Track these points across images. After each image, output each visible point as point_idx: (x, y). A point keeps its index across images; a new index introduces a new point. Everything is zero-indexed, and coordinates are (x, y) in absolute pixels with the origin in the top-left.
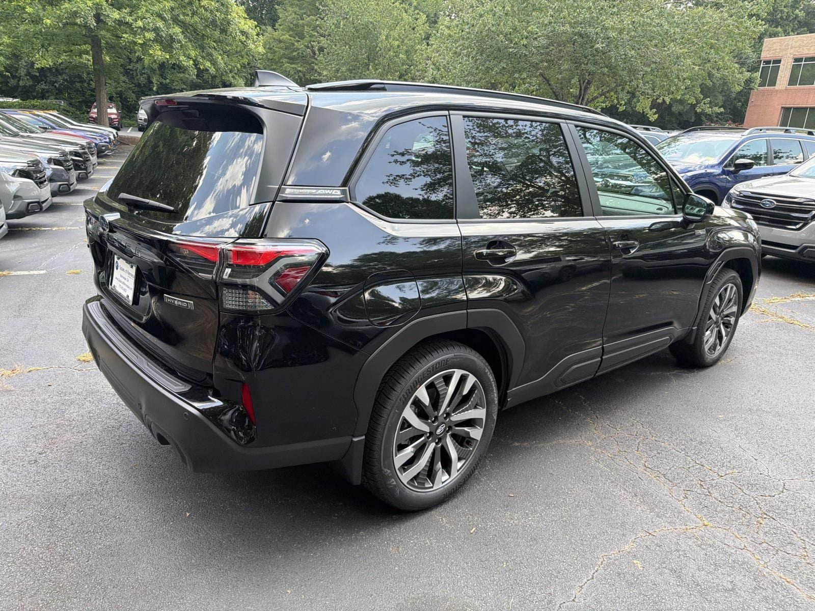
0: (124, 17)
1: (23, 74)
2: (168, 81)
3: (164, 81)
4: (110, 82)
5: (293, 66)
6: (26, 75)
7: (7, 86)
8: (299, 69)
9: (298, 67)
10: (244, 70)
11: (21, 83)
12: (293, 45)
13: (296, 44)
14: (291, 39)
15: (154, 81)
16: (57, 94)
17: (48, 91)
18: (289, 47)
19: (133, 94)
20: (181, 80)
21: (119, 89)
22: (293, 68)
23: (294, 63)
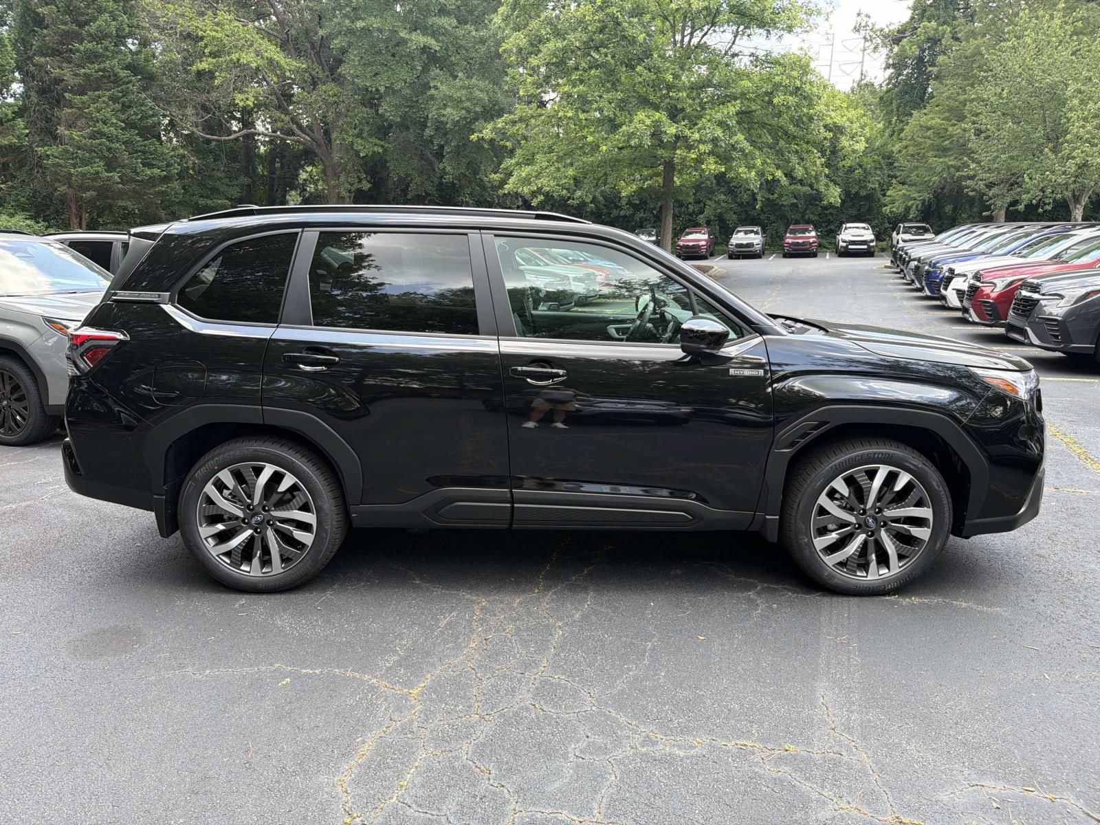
0: (681, 131)
1: (624, 203)
2: (776, 196)
3: (771, 197)
4: (710, 203)
5: (941, 160)
6: (627, 204)
7: (610, 217)
8: (950, 163)
9: (950, 160)
10: (879, 172)
11: (622, 213)
12: (946, 130)
13: (950, 129)
14: (943, 124)
15: (759, 198)
16: (655, 222)
17: (646, 220)
18: (941, 134)
19: (734, 216)
20: (793, 193)
21: (719, 211)
22: (942, 163)
23: (946, 156)
